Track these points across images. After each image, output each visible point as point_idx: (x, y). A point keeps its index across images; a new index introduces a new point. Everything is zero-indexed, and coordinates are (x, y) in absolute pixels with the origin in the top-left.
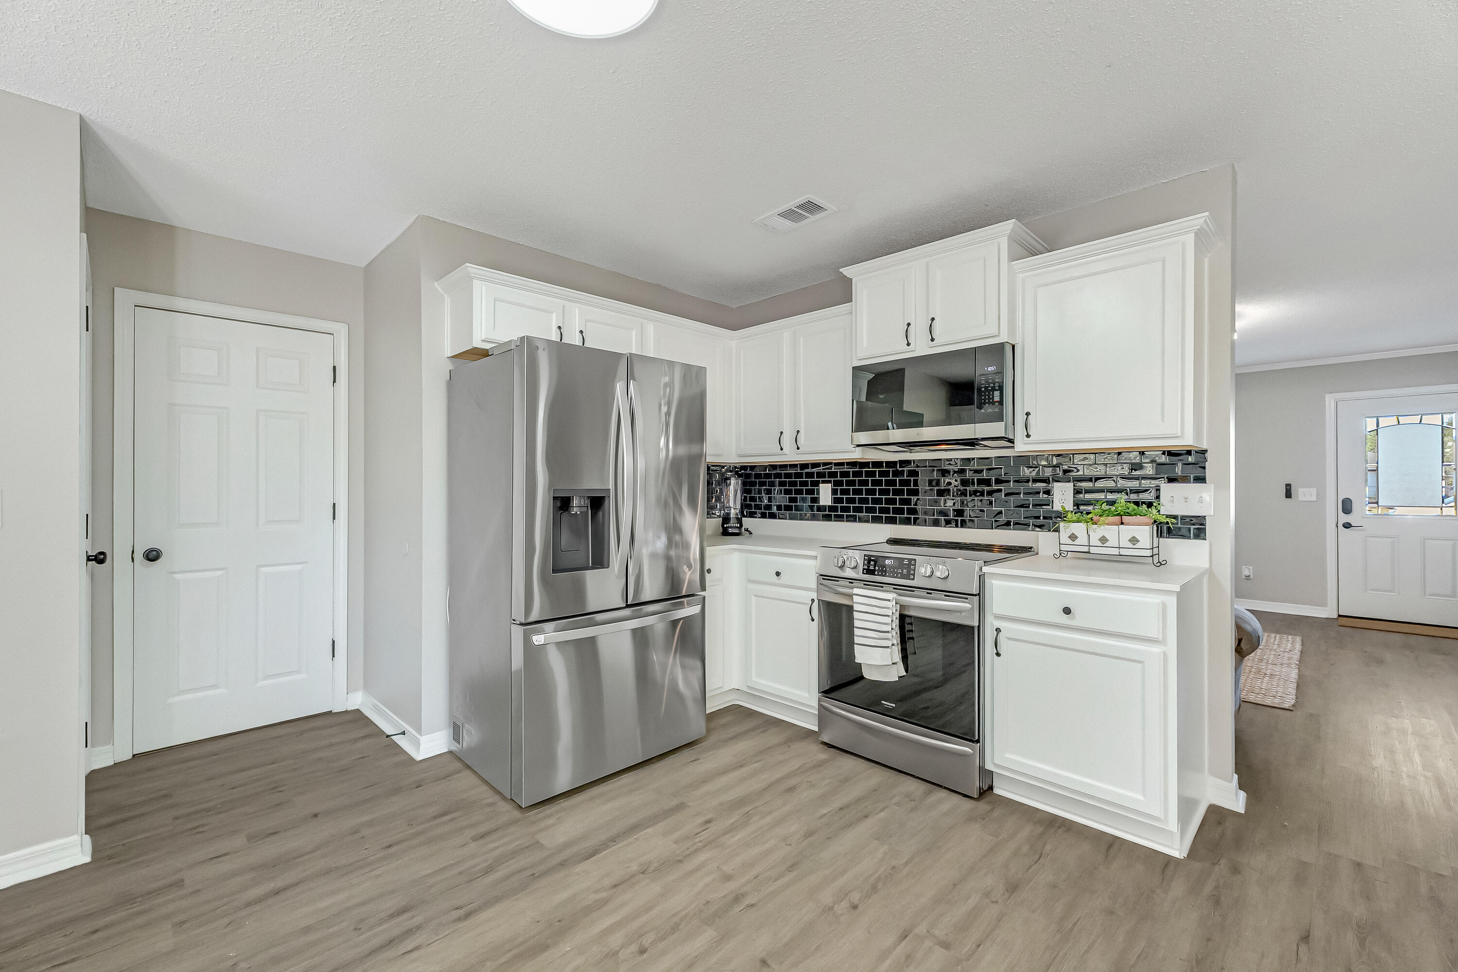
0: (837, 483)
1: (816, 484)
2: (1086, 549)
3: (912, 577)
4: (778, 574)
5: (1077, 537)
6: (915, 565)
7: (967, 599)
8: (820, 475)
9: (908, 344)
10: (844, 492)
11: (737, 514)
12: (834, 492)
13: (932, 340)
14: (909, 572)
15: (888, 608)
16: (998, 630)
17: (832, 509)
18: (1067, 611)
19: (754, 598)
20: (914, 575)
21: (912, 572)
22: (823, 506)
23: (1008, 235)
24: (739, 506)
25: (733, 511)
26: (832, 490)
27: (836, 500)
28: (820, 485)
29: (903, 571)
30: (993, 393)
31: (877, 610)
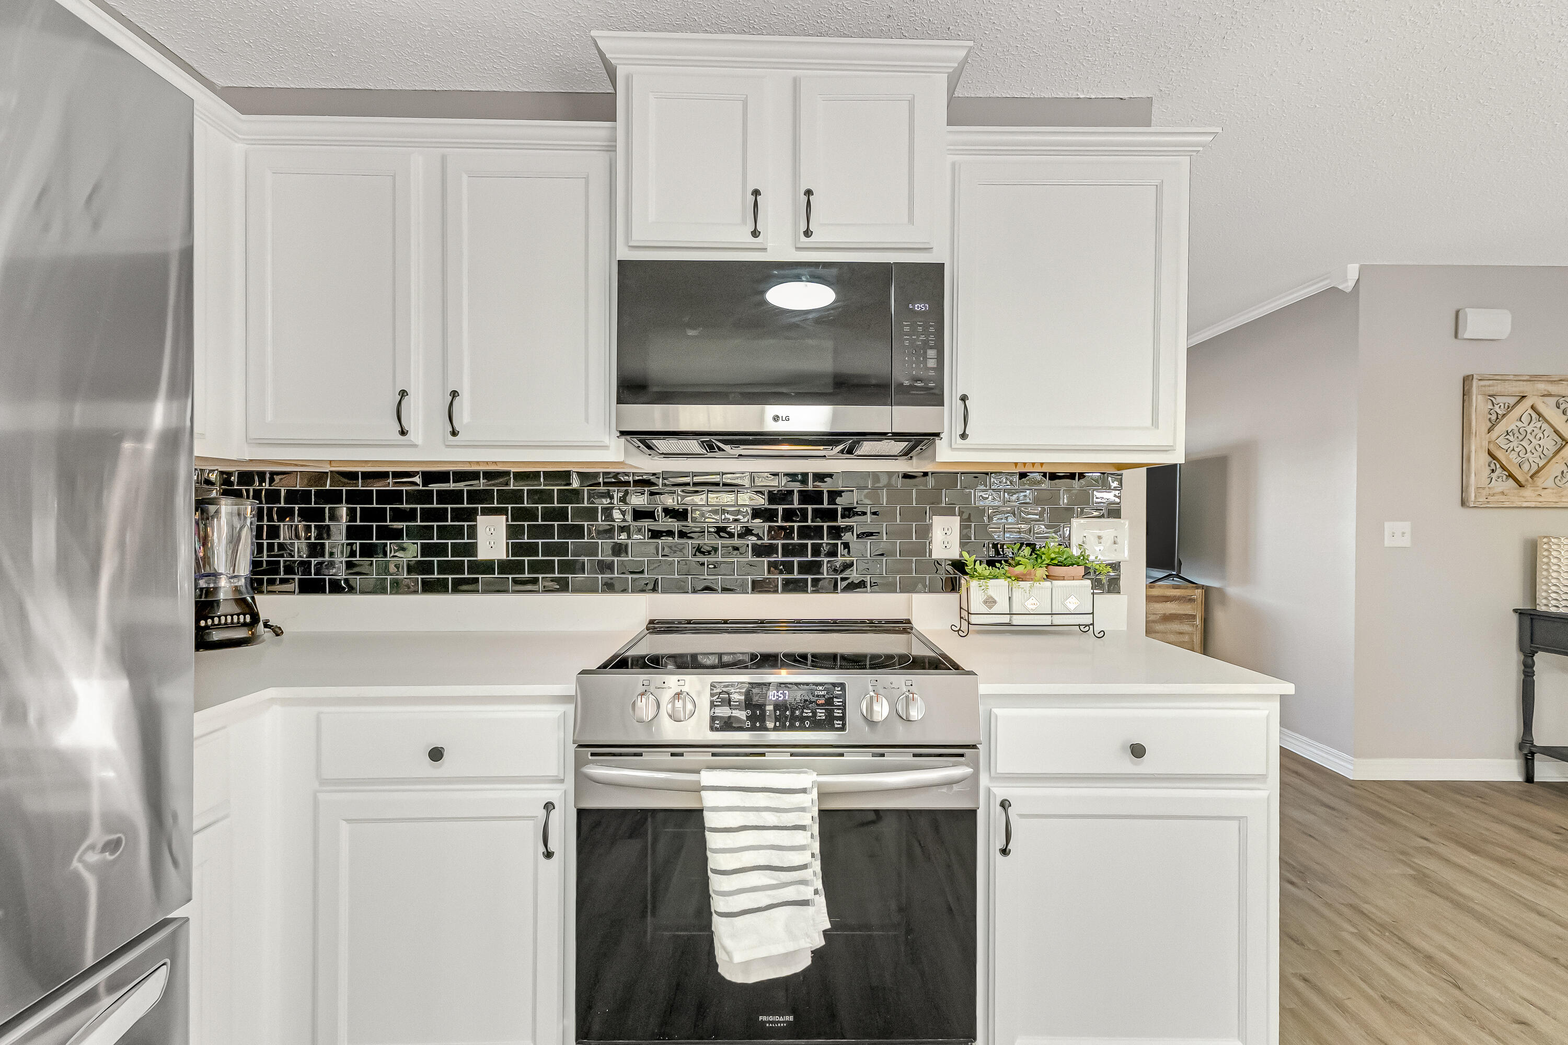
0: (520, 514)
1: (470, 515)
2: (1006, 619)
3: (838, 724)
4: (436, 754)
5: (995, 602)
6: (844, 696)
7: (962, 755)
8: (475, 496)
9: (755, 234)
10: (536, 532)
11: (237, 590)
12: (513, 532)
13: (808, 233)
14: (830, 713)
15: (803, 809)
16: (1005, 804)
17: (506, 567)
18: (1138, 751)
19: (345, 827)
20: (843, 718)
21: (838, 713)
22: (487, 561)
23: (951, 70)
24: (244, 569)
25: (223, 583)
26: (509, 527)
27: (517, 549)
28: (478, 517)
29: (814, 714)
30: (925, 353)
31: (771, 819)
